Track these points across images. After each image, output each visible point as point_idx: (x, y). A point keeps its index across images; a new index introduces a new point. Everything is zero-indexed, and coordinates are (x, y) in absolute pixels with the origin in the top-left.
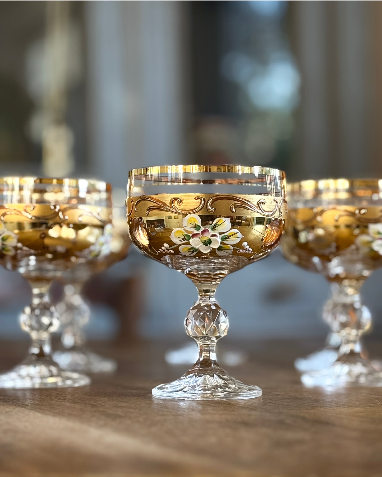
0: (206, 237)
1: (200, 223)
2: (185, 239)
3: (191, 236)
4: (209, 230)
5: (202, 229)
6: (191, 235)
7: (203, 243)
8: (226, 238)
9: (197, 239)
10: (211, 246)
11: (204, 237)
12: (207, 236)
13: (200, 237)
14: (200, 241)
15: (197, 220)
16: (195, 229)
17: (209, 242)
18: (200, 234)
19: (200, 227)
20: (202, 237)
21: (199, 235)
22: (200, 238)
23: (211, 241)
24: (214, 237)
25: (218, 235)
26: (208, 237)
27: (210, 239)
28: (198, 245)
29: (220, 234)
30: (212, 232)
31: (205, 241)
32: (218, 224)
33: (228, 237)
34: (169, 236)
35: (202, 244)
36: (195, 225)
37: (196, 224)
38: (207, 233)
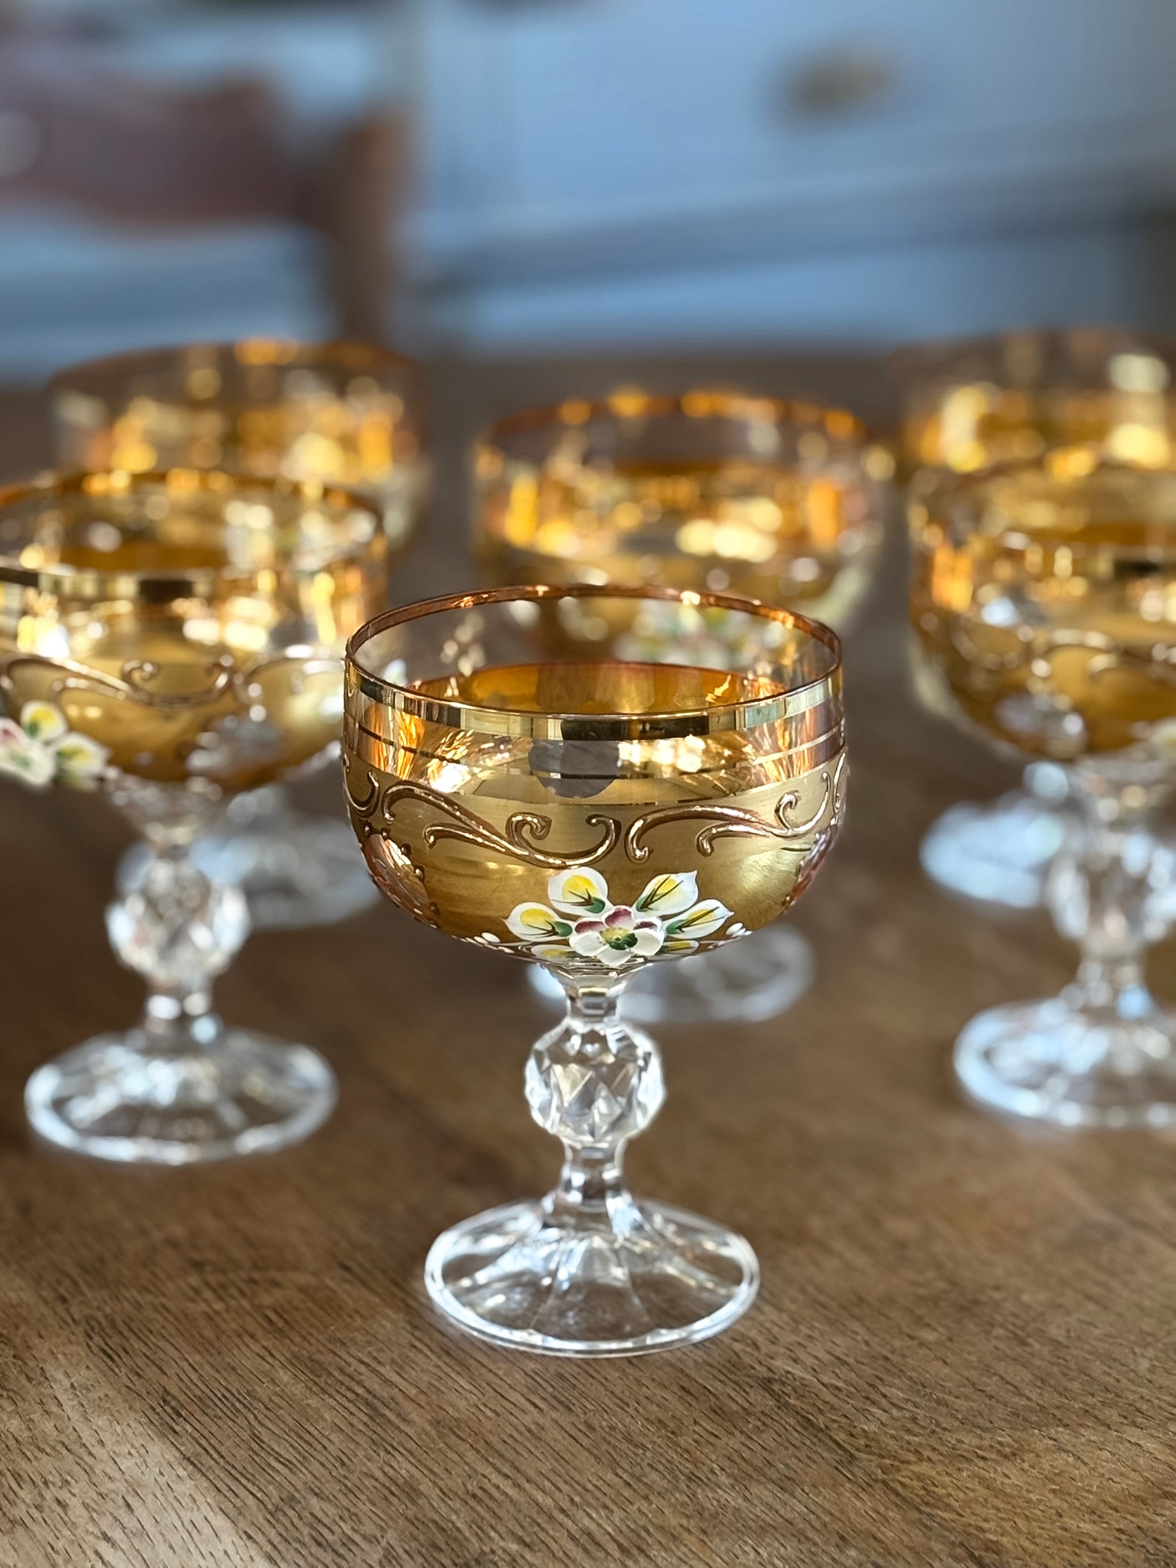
0: (620, 929)
1: (603, 894)
2: (553, 932)
3: (574, 927)
4: (630, 913)
5: (610, 909)
6: (573, 925)
7: (610, 943)
8: (680, 928)
9: (592, 934)
10: (632, 949)
11: (614, 929)
12: (624, 928)
13: (603, 930)
14: (601, 939)
15: (594, 883)
16: (588, 910)
17: (632, 941)
18: (601, 923)
19: (603, 904)
20: (607, 930)
21: (601, 926)
22: (601, 932)
23: (636, 940)
24: (646, 930)
25: (658, 922)
26: (625, 930)
27: (633, 935)
28: (595, 949)
29: (664, 918)
30: (638, 917)
31: (618, 939)
32: (658, 893)
33: (689, 923)
34: (505, 921)
35: (608, 945)
36: (587, 897)
37: (592, 895)
38: (626, 918)
